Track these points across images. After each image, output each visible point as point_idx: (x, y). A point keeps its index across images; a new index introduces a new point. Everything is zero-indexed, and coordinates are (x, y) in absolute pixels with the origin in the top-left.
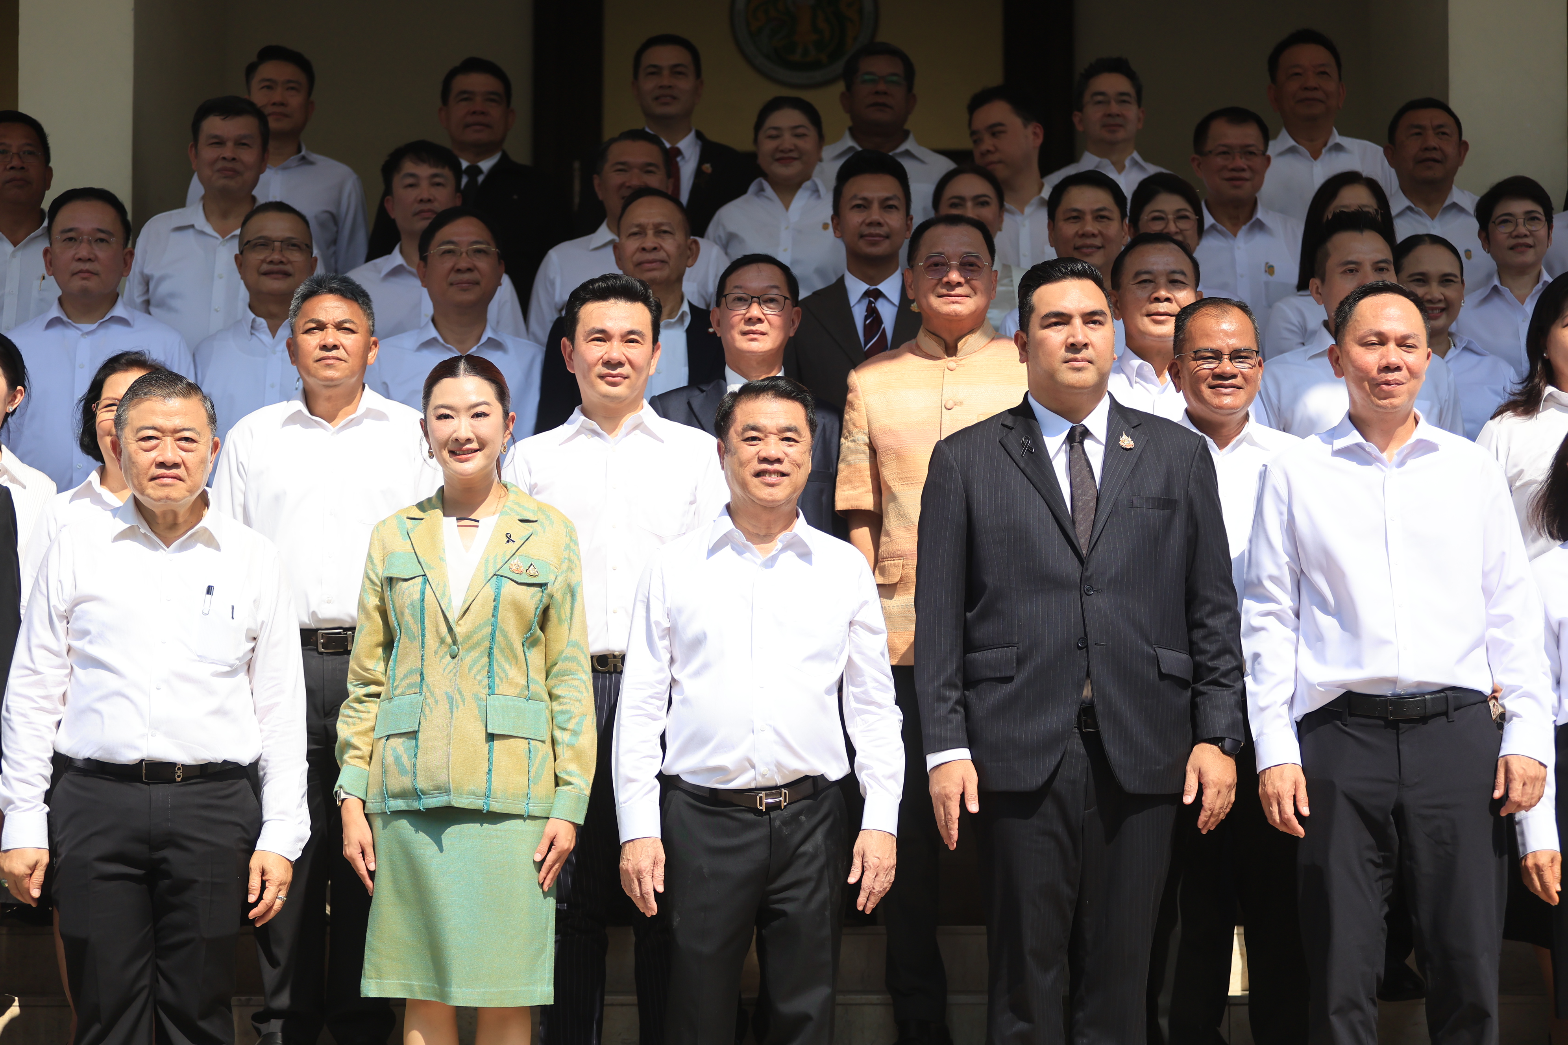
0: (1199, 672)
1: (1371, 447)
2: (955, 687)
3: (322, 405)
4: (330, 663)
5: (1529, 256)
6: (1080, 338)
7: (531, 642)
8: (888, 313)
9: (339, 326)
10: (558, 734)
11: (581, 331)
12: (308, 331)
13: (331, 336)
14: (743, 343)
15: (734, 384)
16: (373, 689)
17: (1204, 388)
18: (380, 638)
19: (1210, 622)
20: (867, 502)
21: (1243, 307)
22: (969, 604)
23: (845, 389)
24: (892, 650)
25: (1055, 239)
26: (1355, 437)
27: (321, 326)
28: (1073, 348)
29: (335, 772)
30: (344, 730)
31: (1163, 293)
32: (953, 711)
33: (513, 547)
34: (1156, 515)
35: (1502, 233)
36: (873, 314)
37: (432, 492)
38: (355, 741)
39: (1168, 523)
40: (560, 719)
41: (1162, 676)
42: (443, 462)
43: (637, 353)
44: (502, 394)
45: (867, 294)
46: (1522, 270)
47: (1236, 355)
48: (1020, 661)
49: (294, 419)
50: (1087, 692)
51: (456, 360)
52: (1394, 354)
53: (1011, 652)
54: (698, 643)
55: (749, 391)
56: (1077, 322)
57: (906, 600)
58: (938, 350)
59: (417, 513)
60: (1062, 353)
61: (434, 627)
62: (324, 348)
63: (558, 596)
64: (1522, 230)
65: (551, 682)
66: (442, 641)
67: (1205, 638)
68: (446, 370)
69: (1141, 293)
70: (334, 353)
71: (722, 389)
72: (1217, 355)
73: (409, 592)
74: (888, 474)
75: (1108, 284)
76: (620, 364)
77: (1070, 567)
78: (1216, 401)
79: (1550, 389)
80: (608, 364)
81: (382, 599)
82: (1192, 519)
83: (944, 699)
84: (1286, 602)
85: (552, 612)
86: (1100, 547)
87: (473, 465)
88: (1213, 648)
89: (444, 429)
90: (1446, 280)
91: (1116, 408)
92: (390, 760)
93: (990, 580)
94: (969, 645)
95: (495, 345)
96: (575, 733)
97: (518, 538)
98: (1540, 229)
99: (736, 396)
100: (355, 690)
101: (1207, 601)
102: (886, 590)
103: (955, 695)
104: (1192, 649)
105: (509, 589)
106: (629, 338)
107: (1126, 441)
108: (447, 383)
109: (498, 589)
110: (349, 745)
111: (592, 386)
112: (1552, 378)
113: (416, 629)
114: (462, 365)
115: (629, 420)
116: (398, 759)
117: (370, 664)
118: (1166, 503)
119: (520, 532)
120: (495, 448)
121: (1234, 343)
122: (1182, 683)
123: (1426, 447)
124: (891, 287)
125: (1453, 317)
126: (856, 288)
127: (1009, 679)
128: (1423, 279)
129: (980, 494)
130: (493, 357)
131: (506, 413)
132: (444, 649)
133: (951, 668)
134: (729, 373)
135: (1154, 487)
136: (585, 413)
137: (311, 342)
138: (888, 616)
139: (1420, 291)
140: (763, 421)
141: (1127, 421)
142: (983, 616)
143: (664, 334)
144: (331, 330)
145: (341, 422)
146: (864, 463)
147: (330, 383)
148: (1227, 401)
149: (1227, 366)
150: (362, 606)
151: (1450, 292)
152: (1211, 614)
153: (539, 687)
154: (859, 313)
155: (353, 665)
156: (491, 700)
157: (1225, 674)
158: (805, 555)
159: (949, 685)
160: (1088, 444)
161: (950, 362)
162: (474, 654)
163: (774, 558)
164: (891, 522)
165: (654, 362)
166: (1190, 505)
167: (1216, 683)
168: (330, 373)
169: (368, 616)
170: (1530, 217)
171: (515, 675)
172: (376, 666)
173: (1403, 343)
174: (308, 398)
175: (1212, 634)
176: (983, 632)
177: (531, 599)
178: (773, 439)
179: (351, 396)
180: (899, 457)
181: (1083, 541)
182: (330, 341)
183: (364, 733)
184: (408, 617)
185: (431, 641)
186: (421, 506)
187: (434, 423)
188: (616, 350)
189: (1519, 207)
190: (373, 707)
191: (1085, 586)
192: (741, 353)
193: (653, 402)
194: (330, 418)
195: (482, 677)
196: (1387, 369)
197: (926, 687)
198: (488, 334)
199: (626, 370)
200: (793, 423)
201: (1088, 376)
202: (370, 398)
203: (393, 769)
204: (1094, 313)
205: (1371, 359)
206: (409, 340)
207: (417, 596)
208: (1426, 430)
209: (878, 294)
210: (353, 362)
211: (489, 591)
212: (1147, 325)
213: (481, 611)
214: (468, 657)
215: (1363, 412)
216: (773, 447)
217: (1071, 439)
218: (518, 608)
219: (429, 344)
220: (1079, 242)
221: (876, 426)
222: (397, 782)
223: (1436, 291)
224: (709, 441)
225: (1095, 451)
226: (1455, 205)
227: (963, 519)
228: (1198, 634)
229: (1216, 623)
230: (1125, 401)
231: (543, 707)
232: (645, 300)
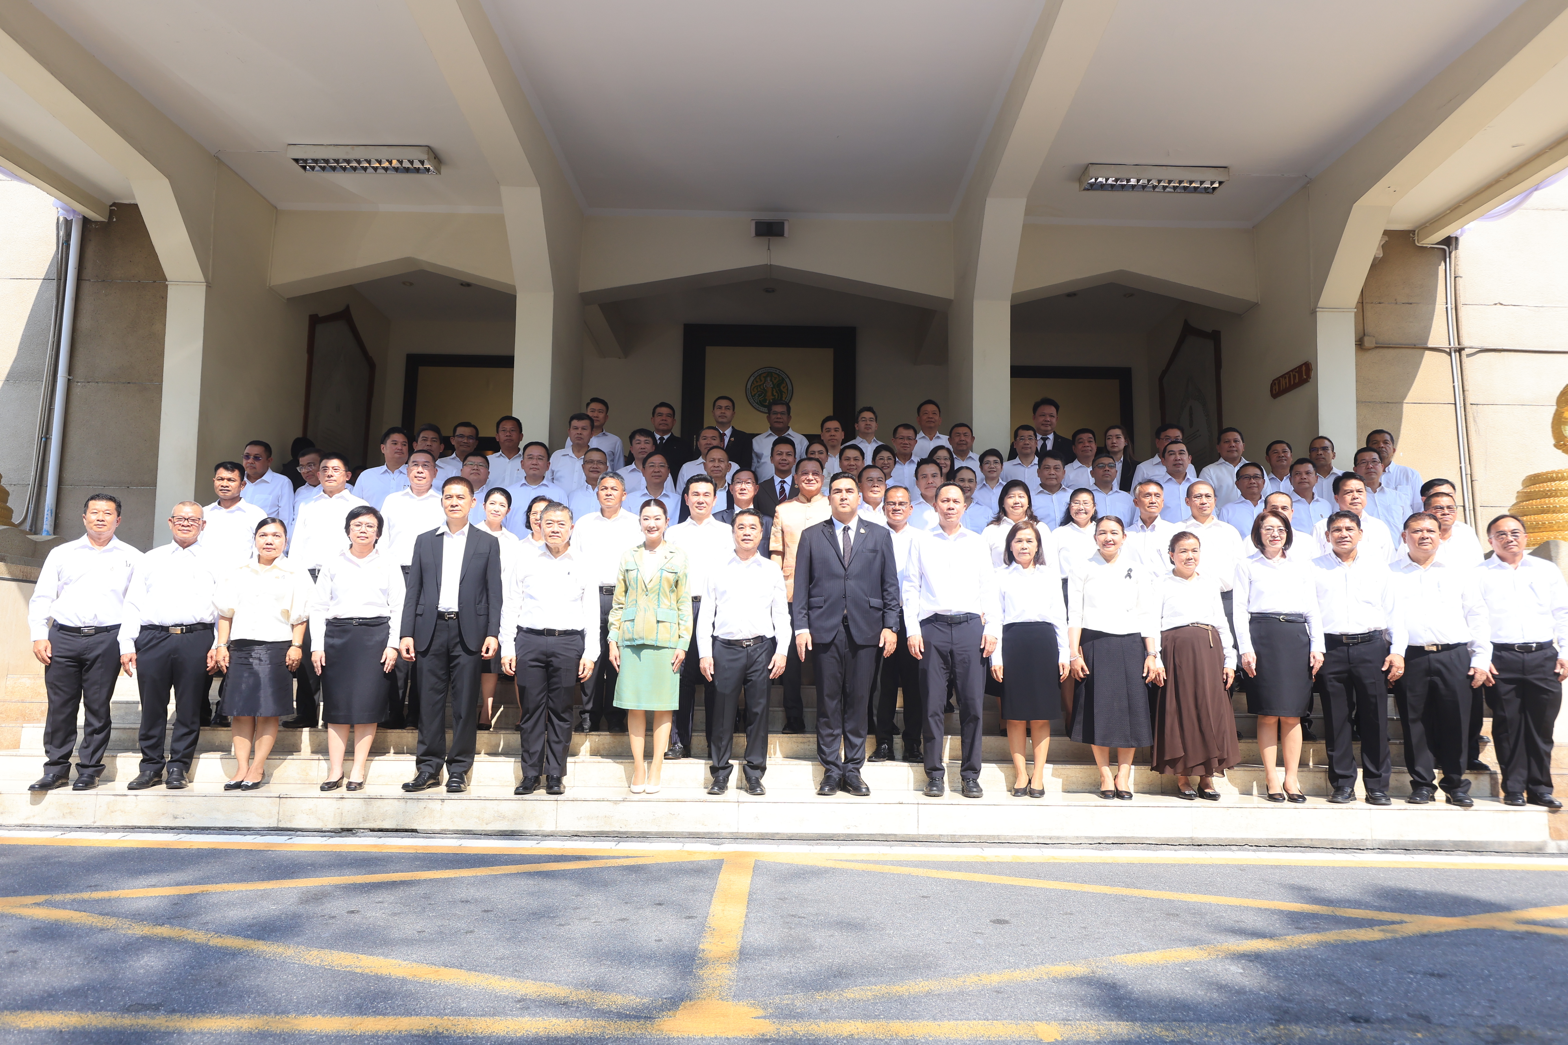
0: (885, 605)
1: (945, 534)
2: (805, 609)
3: (606, 514)
4: (607, 597)
5: (995, 475)
6: (844, 497)
7: (673, 591)
8: (787, 488)
9: (612, 488)
10: (680, 621)
11: (690, 492)
12: (602, 490)
13: (609, 491)
14: (739, 496)
15: (737, 510)
16: (621, 606)
17: (890, 514)
18: (624, 589)
19: (889, 589)
20: (780, 549)
21: (906, 489)
22: (810, 584)
23: (775, 512)
24: (787, 597)
25: (841, 465)
26: (941, 531)
27: (606, 488)
28: (842, 500)
29: (608, 632)
30: (611, 619)
31: (876, 485)
32: (804, 617)
33: (667, 560)
34: (871, 555)
35: (986, 467)
36: (782, 488)
37: (642, 543)
38: (614, 623)
39: (875, 558)
40: (681, 617)
41: (871, 607)
42: (646, 534)
43: (708, 499)
44: (665, 512)
45: (781, 482)
46: (993, 479)
47: (901, 504)
48: (825, 601)
49: (597, 518)
50: (845, 612)
51: (651, 500)
52: (952, 505)
53: (823, 598)
54: (724, 593)
55: (742, 513)
56: (844, 492)
57: (791, 581)
58: (804, 500)
59: (637, 549)
60: (839, 502)
61: (641, 586)
62: (607, 495)
63: (681, 577)
64: (993, 466)
65: (678, 605)
66: (643, 590)
67: (887, 594)
68: (647, 504)
69: (870, 484)
70: (610, 497)
71: (733, 513)
72: (895, 504)
73: (632, 575)
74: (787, 540)
75: (857, 481)
76: (703, 503)
77: (841, 571)
78: (894, 518)
79: (1005, 517)
80: (698, 503)
81: (624, 577)
82: (883, 555)
83: (801, 613)
84: (917, 583)
85: (679, 582)
86: (851, 565)
87: (655, 535)
88: (890, 598)
89: (646, 523)
90: (970, 481)
91: (860, 520)
92: (625, 629)
93: (816, 575)
94: (810, 596)
95: (666, 495)
96: (685, 621)
97: (669, 558)
98: (999, 466)
99: (737, 515)
100: (615, 606)
101: (888, 583)
102: (786, 577)
103: (805, 612)
104: (883, 598)
105: (665, 574)
106: (706, 494)
107: (862, 531)
108: (647, 508)
109: (662, 573)
110: (612, 624)
111: (694, 510)
112: (1006, 514)
113: (635, 586)
114: (652, 502)
115: (706, 521)
116: (628, 628)
117: (620, 598)
118: (875, 551)
119: (669, 555)
120: (662, 530)
121: (901, 500)
122: (880, 609)
123: (963, 535)
124: (789, 480)
125: (972, 493)
126: (777, 480)
127: (821, 607)
128: (963, 480)
129: (814, 547)
130: (664, 500)
131: (666, 518)
132: (644, 593)
133: (804, 603)
134: (735, 506)
135: (870, 546)
136: (691, 518)
137: (603, 493)
138: (786, 586)
139: (962, 484)
140: (745, 522)
141: (863, 524)
142: (814, 587)
143: (718, 492)
144: (609, 489)
145: (612, 519)
146: (780, 535)
147: (609, 507)
148: (898, 518)
149: (897, 507)
150: (618, 579)
151: (972, 485)
152: (890, 587)
153: (674, 606)
154: (778, 488)
155: (614, 597)
156: (659, 610)
157: (893, 607)
158: (760, 565)
159: (803, 608)
160: (849, 531)
161: (809, 504)
162: (653, 595)
163: (749, 566)
164: (787, 556)
165: (715, 502)
166: (883, 552)
167: (890, 609)
168: (609, 504)
169: (620, 582)
170: (995, 462)
171: (666, 601)
172: (622, 599)
173: (955, 501)
174: (602, 511)
175: (889, 593)
176: (814, 592)
177: (672, 577)
178: (748, 528)
179: (616, 511)
180: (792, 534)
181: (846, 564)
182: (609, 493)
183: (618, 620)
184: (632, 582)
185: (640, 590)
186: (638, 547)
187: (642, 521)
188: (701, 499)
189: (992, 459)
190: (620, 612)
191: (846, 578)
192: (739, 500)
193: (713, 515)
194: (609, 518)
195: (656, 602)
196: (949, 509)
197: (796, 609)
198: (664, 492)
199: (705, 505)
200: (754, 523)
201: (847, 509)
202: (622, 511)
203: (626, 632)
204: (849, 489)
205: (945, 506)
206: (638, 494)
207: (635, 576)
208: (963, 530)
209: (784, 482)
210: (617, 500)
211: (659, 574)
212: (871, 495)
213: (656, 581)
214: (651, 596)
215: (943, 524)
216: (748, 531)
217: (844, 529)
218: (668, 581)
219: (645, 495)
220: (849, 467)
221: (784, 524)
222: (628, 636)
223: (967, 484)
224: (730, 527)
225: (852, 534)
226: (970, 457)
227: (809, 555)
228: (885, 593)
229: (891, 590)
230: (864, 518)
231: (676, 612)
232: (711, 482)
